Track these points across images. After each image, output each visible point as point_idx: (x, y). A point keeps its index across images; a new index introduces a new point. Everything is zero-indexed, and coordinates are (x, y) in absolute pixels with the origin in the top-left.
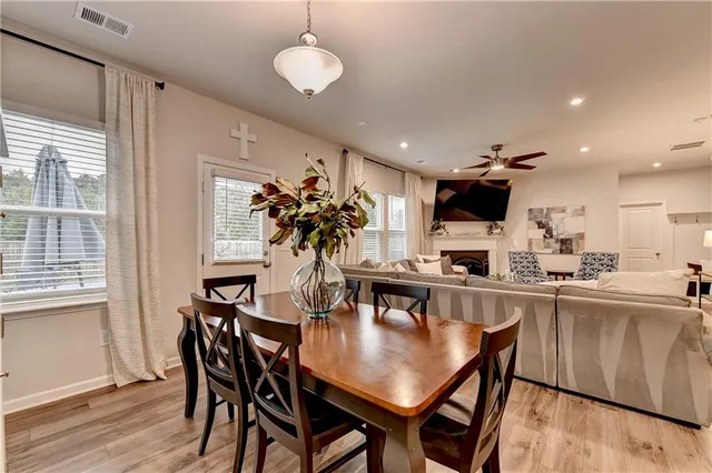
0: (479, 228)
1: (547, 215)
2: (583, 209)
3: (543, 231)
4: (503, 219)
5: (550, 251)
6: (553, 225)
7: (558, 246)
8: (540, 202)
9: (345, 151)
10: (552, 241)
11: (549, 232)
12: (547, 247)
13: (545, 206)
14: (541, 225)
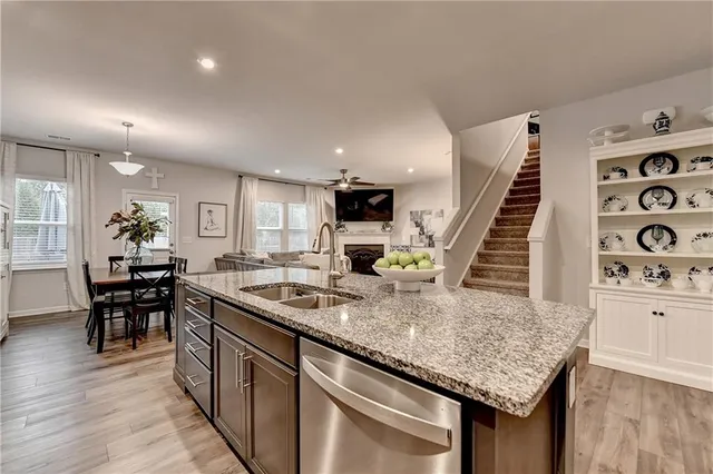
0: (376, 226)
1: (421, 217)
2: (442, 212)
3: (418, 229)
4: (392, 220)
5: (422, 245)
6: (424, 224)
7: (427, 241)
8: (417, 206)
9: (240, 177)
10: (424, 237)
11: (422, 229)
12: (421, 241)
13: (419, 210)
14: (417, 225)
